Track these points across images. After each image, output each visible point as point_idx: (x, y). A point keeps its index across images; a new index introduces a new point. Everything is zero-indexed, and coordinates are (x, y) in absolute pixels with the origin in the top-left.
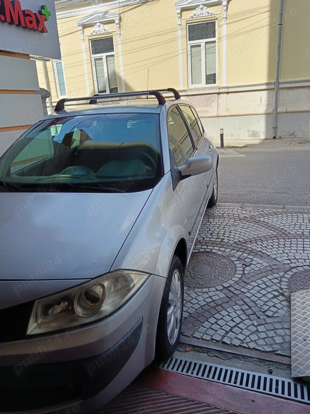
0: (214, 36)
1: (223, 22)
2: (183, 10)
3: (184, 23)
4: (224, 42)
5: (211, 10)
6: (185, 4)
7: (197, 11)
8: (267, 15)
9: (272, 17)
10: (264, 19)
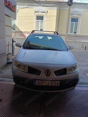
0: (43, 20)
1: (45, 17)
2: (35, 12)
3: (35, 15)
4: (45, 22)
5: (43, 13)
6: (36, 11)
7: (39, 13)
8: (56, 17)
9: (57, 18)
10: (55, 18)
